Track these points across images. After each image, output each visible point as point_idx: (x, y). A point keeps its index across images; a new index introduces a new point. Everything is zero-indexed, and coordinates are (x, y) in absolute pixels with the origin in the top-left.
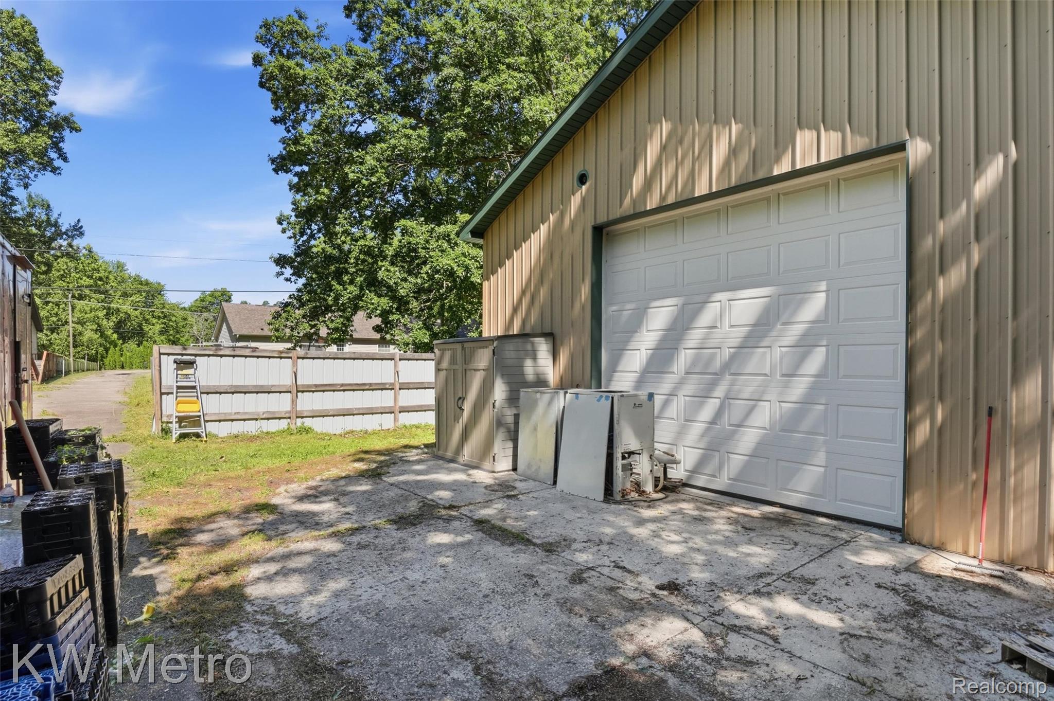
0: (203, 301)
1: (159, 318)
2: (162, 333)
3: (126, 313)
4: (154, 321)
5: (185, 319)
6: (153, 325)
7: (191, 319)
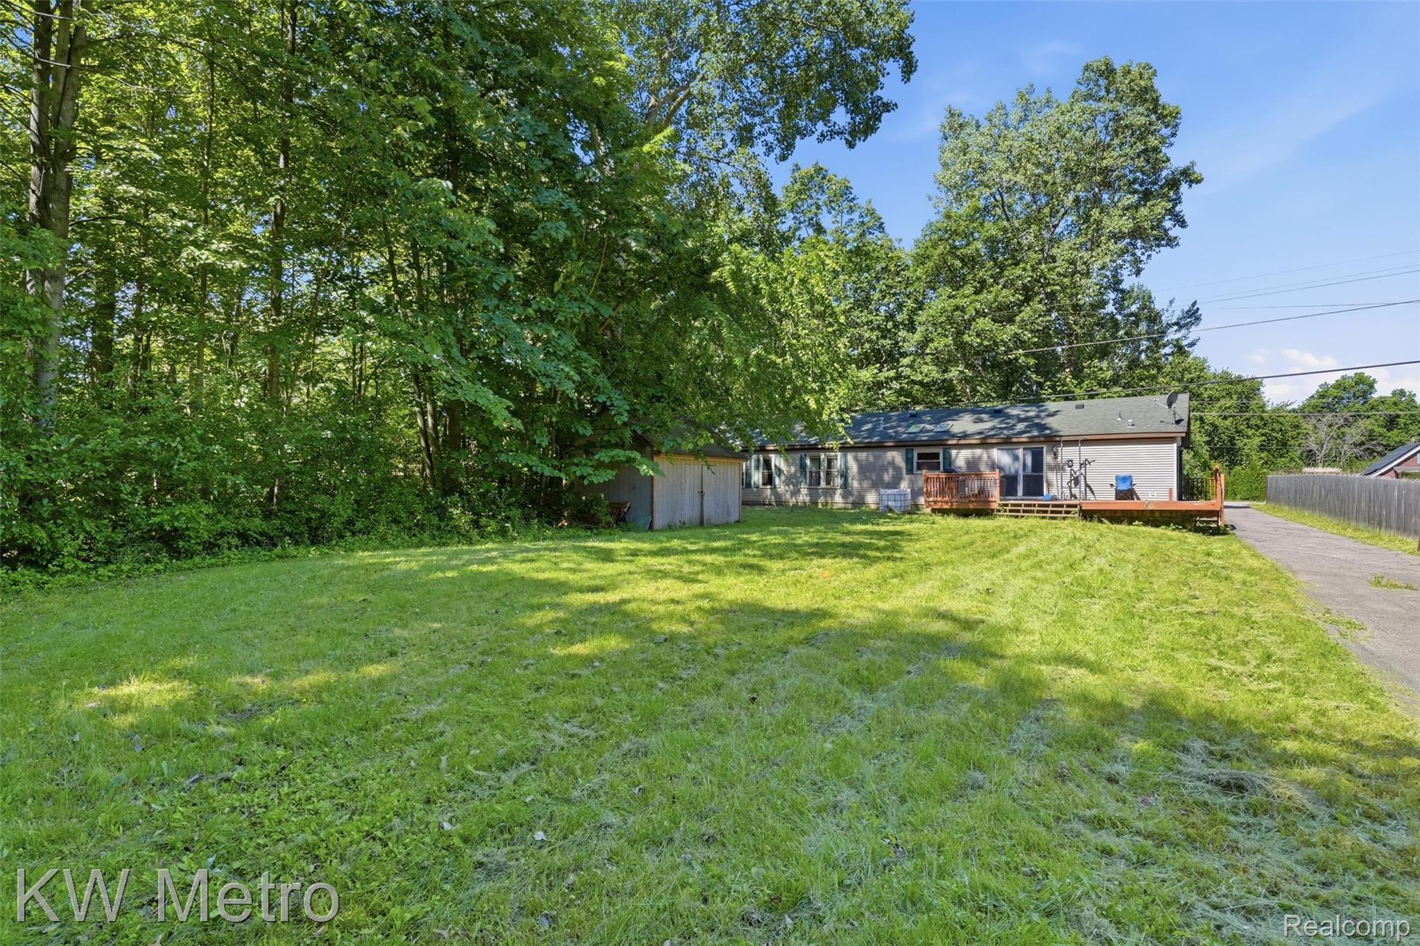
0: (1322, 396)
1: (1258, 427)
2: (1262, 448)
3: (1213, 425)
4: (1250, 432)
5: (1297, 427)
6: (1248, 437)
7: (1307, 426)
